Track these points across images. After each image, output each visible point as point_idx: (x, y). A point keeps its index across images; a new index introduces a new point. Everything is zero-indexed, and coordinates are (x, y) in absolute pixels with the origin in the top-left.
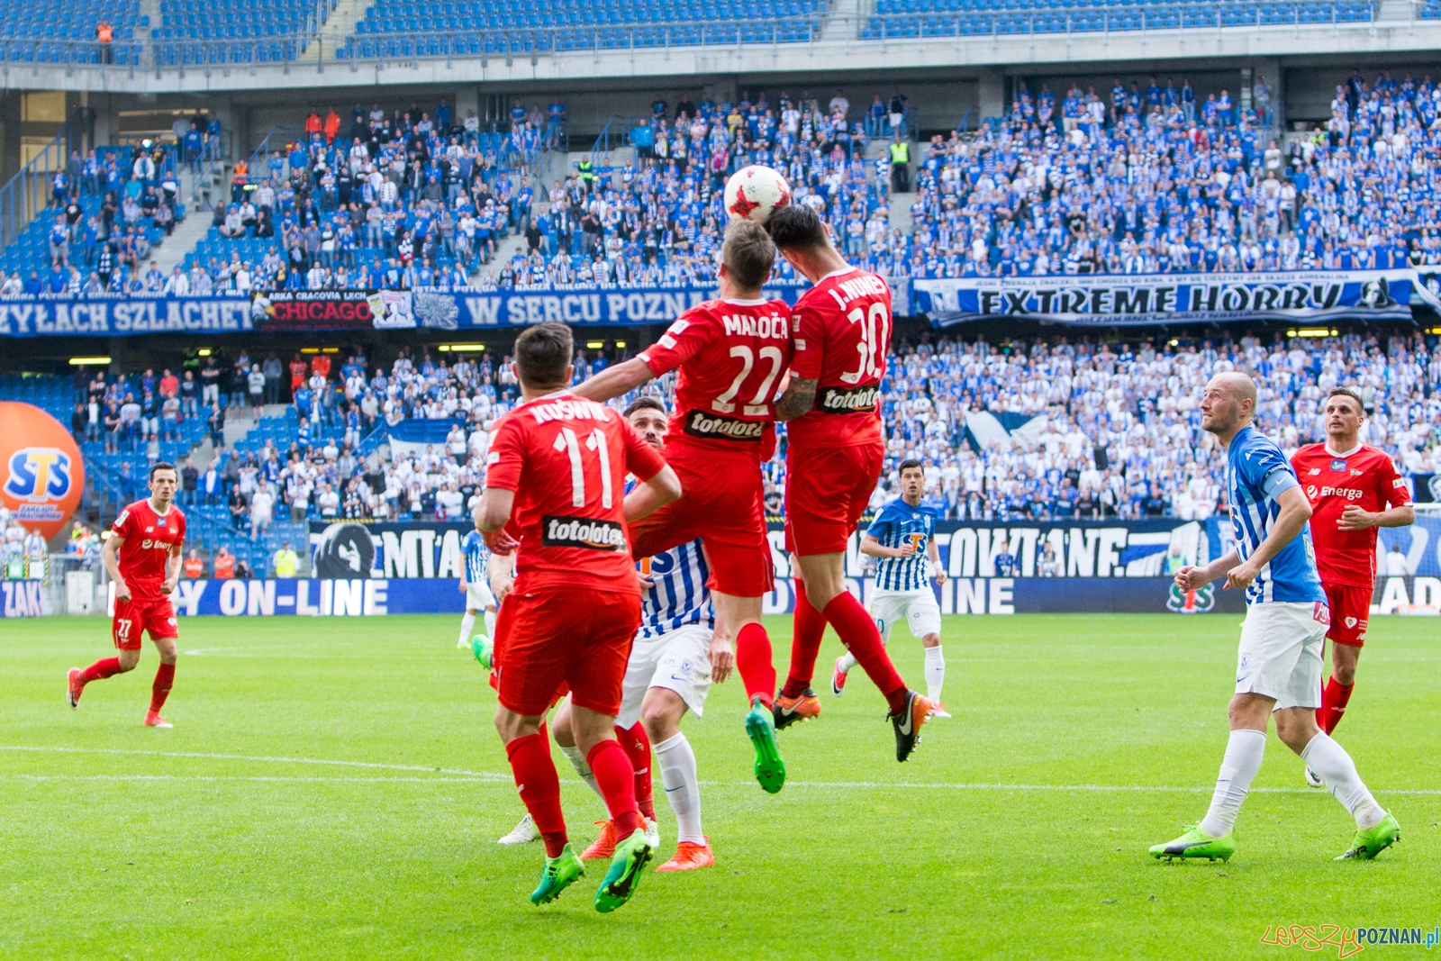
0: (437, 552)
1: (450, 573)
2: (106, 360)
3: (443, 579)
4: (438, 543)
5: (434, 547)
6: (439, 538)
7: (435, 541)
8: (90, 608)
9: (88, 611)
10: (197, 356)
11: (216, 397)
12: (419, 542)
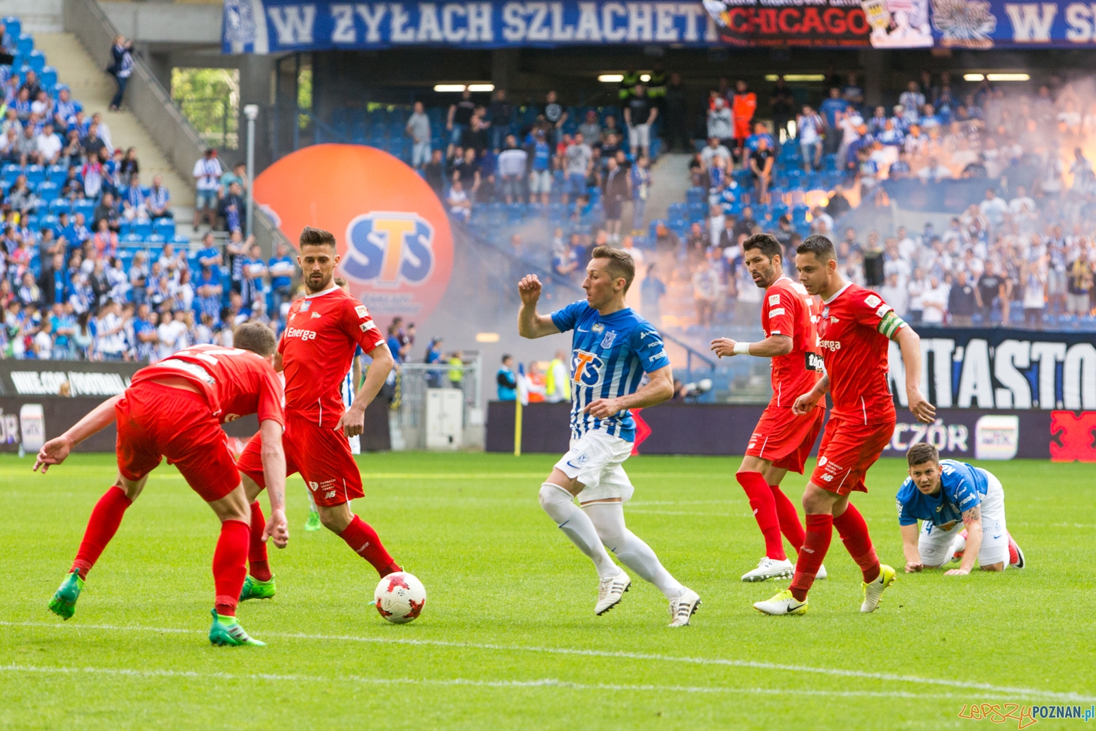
0: (957, 370)
1: (974, 400)
2: (488, 88)
3: (964, 410)
4: (958, 357)
5: (953, 362)
6: (960, 350)
7: (953, 353)
8: (458, 440)
9: (454, 446)
10: (640, 82)
11: (645, 143)
12: (931, 356)
